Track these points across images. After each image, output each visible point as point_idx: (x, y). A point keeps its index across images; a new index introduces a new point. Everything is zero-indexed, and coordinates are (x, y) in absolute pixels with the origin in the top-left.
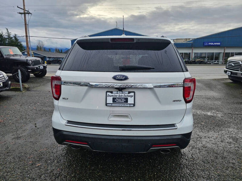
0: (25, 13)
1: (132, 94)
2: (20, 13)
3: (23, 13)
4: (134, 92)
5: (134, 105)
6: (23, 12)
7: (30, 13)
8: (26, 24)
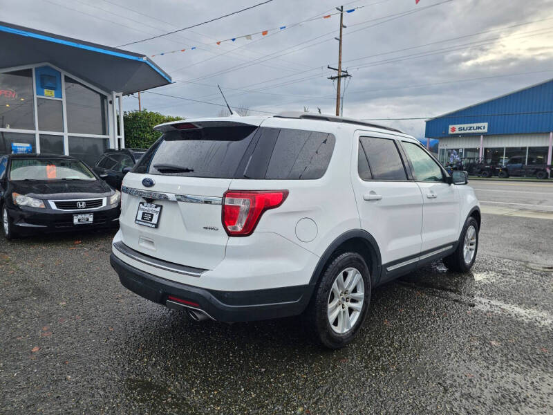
0: (341, 76)
1: (158, 209)
2: (332, 78)
3: (336, 77)
4: (161, 207)
5: (157, 226)
6: (337, 75)
7: (348, 75)
8: (338, 98)
